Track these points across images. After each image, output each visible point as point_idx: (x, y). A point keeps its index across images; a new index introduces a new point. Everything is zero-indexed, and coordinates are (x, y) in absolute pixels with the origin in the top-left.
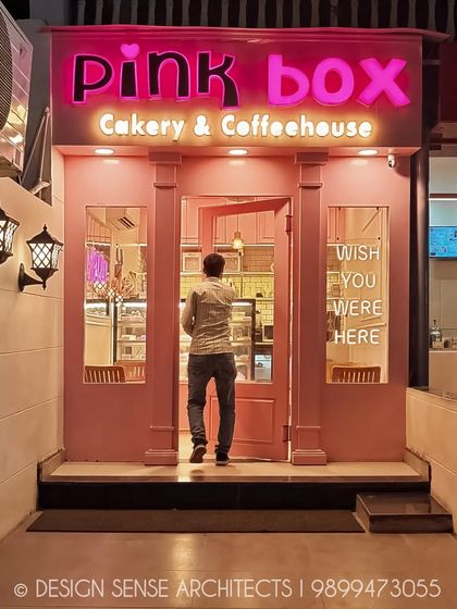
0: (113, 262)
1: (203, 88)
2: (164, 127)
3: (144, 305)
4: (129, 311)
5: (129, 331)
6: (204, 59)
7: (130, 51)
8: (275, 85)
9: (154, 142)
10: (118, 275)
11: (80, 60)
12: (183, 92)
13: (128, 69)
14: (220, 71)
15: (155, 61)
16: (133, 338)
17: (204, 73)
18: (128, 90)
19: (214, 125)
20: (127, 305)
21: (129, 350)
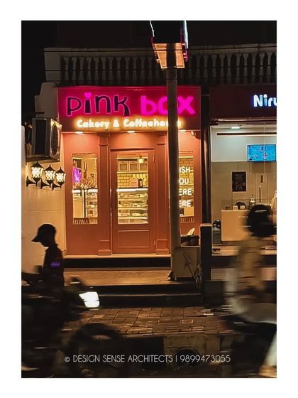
0: (83, 171)
1: (116, 109)
2: (102, 124)
3: (96, 191)
4: (91, 193)
5: (91, 203)
6: (116, 98)
7: (88, 95)
8: (143, 108)
9: (98, 130)
10: (85, 177)
11: (69, 99)
12: (109, 111)
13: (88, 102)
14: (122, 103)
15: (98, 99)
16: (93, 206)
17: (117, 104)
18: (88, 110)
19: (121, 123)
20: (90, 191)
21: (91, 212)
